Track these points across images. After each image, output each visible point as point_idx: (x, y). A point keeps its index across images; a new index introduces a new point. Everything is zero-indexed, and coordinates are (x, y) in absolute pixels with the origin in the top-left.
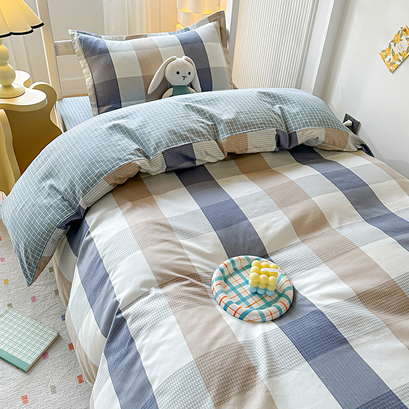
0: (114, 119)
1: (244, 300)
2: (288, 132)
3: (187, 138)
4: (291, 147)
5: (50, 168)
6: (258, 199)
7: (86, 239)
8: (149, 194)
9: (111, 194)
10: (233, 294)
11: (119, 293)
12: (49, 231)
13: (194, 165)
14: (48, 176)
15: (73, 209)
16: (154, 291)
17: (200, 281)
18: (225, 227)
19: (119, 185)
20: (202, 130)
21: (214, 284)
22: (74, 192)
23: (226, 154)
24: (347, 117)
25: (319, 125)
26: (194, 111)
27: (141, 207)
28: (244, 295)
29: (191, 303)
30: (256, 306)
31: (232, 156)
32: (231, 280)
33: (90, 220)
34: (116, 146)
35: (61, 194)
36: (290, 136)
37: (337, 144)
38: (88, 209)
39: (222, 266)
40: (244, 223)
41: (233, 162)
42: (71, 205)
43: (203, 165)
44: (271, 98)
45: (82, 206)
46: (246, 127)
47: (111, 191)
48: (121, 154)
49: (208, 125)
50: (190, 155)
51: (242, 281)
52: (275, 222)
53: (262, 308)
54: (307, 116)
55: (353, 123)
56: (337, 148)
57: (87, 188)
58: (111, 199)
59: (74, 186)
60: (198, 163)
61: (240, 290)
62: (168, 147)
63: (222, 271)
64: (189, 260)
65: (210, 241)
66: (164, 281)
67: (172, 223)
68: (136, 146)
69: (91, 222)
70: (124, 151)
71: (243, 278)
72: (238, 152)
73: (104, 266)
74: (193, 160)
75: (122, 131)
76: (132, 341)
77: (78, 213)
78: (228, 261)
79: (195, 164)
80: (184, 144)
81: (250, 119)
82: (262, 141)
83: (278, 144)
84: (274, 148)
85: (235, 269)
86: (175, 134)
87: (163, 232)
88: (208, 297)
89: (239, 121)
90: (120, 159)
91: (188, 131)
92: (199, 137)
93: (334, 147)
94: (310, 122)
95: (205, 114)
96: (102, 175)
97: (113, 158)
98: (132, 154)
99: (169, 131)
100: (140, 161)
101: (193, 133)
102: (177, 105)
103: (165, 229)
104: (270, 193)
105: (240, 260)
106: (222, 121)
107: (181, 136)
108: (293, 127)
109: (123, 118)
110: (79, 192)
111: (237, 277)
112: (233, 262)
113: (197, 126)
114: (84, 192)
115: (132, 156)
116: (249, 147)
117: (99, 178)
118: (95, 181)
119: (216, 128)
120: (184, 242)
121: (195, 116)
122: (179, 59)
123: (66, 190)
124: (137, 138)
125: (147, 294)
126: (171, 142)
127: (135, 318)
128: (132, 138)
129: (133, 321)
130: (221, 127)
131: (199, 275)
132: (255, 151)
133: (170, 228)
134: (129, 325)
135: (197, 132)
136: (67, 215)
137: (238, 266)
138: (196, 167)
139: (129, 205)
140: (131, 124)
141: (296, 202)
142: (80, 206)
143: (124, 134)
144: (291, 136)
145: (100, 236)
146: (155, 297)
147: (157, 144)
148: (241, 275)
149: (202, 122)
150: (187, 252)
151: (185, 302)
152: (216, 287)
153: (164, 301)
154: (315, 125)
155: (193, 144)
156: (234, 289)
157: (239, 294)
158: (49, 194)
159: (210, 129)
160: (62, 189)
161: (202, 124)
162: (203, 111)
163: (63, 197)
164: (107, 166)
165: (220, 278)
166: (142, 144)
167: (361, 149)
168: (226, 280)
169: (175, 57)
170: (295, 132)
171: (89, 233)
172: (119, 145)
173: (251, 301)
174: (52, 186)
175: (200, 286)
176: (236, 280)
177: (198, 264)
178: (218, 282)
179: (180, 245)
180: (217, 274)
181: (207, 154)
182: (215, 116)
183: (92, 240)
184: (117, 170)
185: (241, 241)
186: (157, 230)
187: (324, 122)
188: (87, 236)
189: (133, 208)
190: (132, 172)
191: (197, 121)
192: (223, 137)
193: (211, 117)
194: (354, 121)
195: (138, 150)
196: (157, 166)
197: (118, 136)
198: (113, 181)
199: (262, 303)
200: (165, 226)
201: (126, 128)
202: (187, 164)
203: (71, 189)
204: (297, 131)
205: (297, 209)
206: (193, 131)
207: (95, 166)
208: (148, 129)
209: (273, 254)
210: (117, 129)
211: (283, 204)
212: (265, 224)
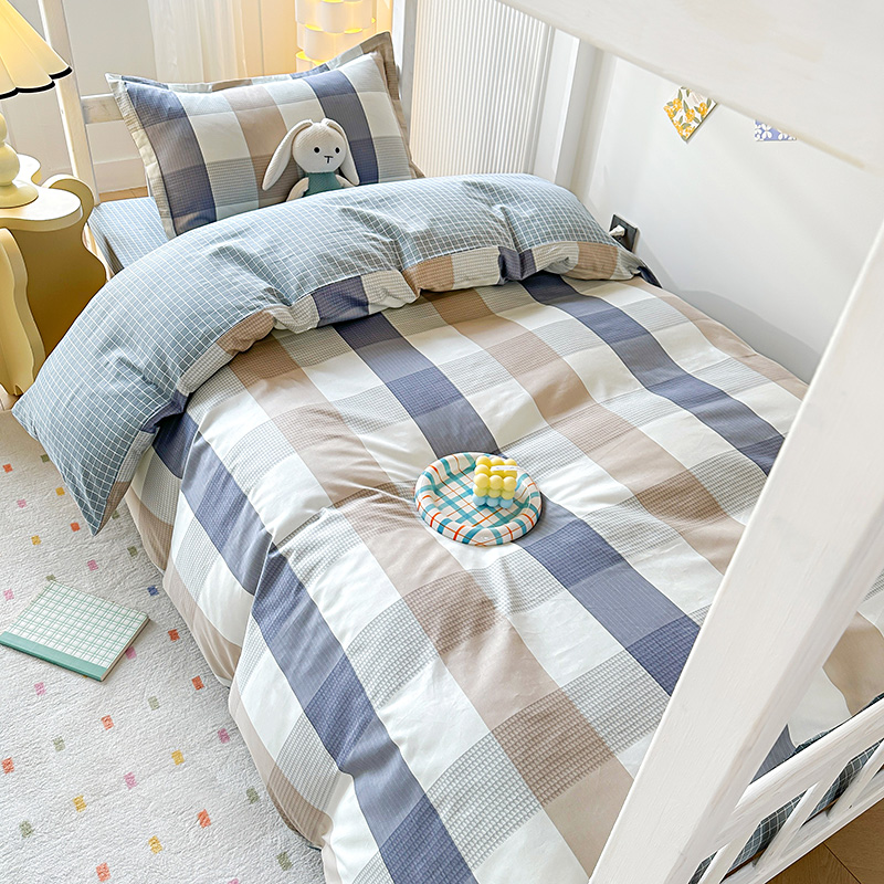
0: (219, 239)
1: (467, 516)
2: (519, 250)
3: (352, 267)
4: (525, 277)
5: (115, 329)
6: (476, 365)
7: (196, 444)
8: (295, 366)
9: (228, 369)
10: (450, 509)
12: (127, 437)
13: (366, 314)
14: (112, 343)
15: (165, 397)
16: (327, 513)
17: (397, 494)
18: (428, 411)
19: (240, 353)
20: (376, 252)
21: (420, 496)
22: (165, 369)
23: (419, 292)
24: (616, 221)
25: (567, 236)
26: (357, 220)
27: (283, 387)
29: (386, 524)
30: (486, 523)
31: (428, 295)
32: (444, 490)
33: (198, 414)
34: (230, 286)
35: (140, 372)
36: (522, 257)
37: (599, 267)
38: (191, 395)
39: (429, 470)
40: (458, 404)
41: (429, 305)
42: (160, 391)
43: (380, 313)
44: (485, 192)
45: (180, 391)
46: (448, 245)
47: (228, 364)
48: (242, 299)
49: (384, 243)
50: (357, 296)
51: (462, 491)
52: (506, 399)
53: (495, 525)
54: (548, 223)
55: (626, 230)
56: (600, 276)
57: (188, 359)
58: (230, 377)
59: (163, 357)
60: (372, 310)
61: (460, 504)
62: (320, 283)
63: (430, 477)
64: (376, 464)
65: (405, 434)
66: (340, 498)
67: (342, 410)
68: (264, 285)
69: (199, 416)
70: (246, 293)
71: (464, 486)
72: (438, 289)
73: (236, 484)
74: (364, 304)
75: (237, 258)
77: (173, 404)
78: (438, 463)
79: (367, 311)
80: (346, 278)
81: (455, 230)
82: (477, 267)
83: (504, 272)
84: (497, 278)
85: (450, 474)
86: (331, 260)
87: (327, 424)
88: (413, 516)
89: (436, 235)
90: (240, 308)
91: (351, 255)
92: (371, 264)
93: (595, 273)
94: (554, 232)
95: (377, 224)
96: (212, 336)
97: (228, 306)
98: (261, 298)
99: (320, 257)
100: (275, 309)
101: (361, 258)
102: (328, 210)
103: (331, 420)
104: (496, 354)
105: (456, 460)
106: (407, 235)
107: (341, 263)
108: (526, 242)
109: (234, 236)
110: (174, 367)
111: (453, 485)
112: (446, 463)
113: (366, 246)
114: (183, 366)
115: (260, 302)
116: (456, 279)
117: (206, 341)
118: (200, 348)
119: (399, 249)
120: (363, 437)
121: (362, 229)
122: (317, 124)
123: (149, 365)
124: (265, 270)
125: (315, 518)
126: (325, 275)
127: (302, 553)
128: (255, 270)
129: (298, 558)
130: (406, 247)
131: (394, 486)
132: (466, 285)
133: (339, 417)
134: (293, 565)
135: (368, 257)
136: (156, 408)
137: (454, 469)
138: (368, 317)
139: (263, 384)
140: (252, 246)
141: (538, 365)
142: (177, 391)
143: (241, 263)
144: (524, 258)
145: (221, 438)
146: (330, 521)
147: (301, 279)
148: (460, 483)
149: (374, 239)
150: (372, 453)
151: (377, 525)
152: (423, 500)
153: (345, 525)
154: (562, 237)
155: (363, 278)
156: (450, 503)
158: (118, 374)
159: (388, 249)
160: (141, 364)
161: (373, 242)
162: (372, 218)
163: (144, 378)
164: (219, 320)
165: (428, 488)
166: (274, 281)
167: (639, 275)
168: (437, 491)
169: (310, 121)
170: (530, 250)
171: (200, 435)
172: (235, 284)
173: (478, 518)
174: (121, 361)
175: (399, 502)
176: (453, 490)
177: (392, 470)
178: (425, 494)
179: (359, 443)
180: (422, 482)
181: (388, 294)
182: (395, 228)
183: (207, 445)
184: (238, 326)
185: (455, 431)
186: (317, 421)
187: (576, 231)
188: (197, 439)
189: (270, 390)
190: (262, 330)
191: (366, 236)
192: (412, 263)
193: (388, 230)
194: (627, 227)
195: (269, 290)
196: (305, 315)
197: (230, 269)
198: (231, 346)
199: (495, 519)
200: (330, 414)
201: (243, 254)
202: (355, 313)
203: (159, 363)
204: (533, 248)
205: (541, 377)
206: (359, 254)
207: (197, 321)
208: (282, 254)
209: (507, 447)
210: (226, 257)
211: (517, 369)
212: (492, 403)
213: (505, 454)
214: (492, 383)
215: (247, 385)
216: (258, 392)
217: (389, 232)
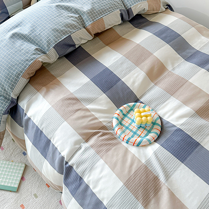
0: (11, 29)
1: (135, 133)
3: (66, 32)
4: (130, 19)
6: (122, 63)
7: (25, 118)
8: (54, 78)
10: (128, 131)
11: (62, 151)
15: (8, 100)
16: (85, 146)
17: (107, 130)
18: (109, 89)
19: (31, 77)
20: (74, 23)
21: (116, 129)
22: (5, 90)
23: (93, 36)
26: (63, 9)
27: (53, 89)
28: (134, 130)
29: (108, 147)
30: (143, 135)
31: (97, 35)
32: (124, 122)
33: (23, 104)
34: (21, 51)
36: (128, 11)
37: (155, 9)
38: (18, 97)
39: (116, 115)
40: (119, 83)
41: (97, 38)
42: (6, 98)
45: (13, 97)
46: (101, 13)
47: (29, 82)
48: (27, 56)
49: (76, 18)
50: (71, 43)
51: (130, 121)
52: (137, 77)
53: (146, 135)
56: (155, 12)
57: (13, 85)
58: (30, 87)
61: (131, 127)
62: (56, 42)
63: (117, 119)
64: (96, 118)
65: (104, 101)
66: (87, 138)
67: (78, 96)
68: (34, 47)
69: (23, 106)
70: (27, 53)
71: (130, 119)
72: (100, 32)
73: (45, 135)
74: (74, 45)
75: (20, 37)
76: (81, 178)
77: (12, 102)
78: (118, 112)
79: (76, 47)
80: (65, 37)
83: (122, 19)
84: (120, 22)
85: (124, 114)
86: (57, 31)
87: (74, 104)
88: (115, 138)
89: (95, 10)
90: (27, 60)
91: (65, 26)
92: (73, 28)
95: (71, 10)
96: (19, 74)
97: (22, 61)
98: (34, 54)
99: (53, 30)
100: (41, 58)
101: (69, 27)
102: (51, 7)
103: (74, 101)
105: (124, 107)
106: (84, 12)
107: (62, 31)
108: (128, 5)
109: (17, 26)
110: (8, 89)
111: (126, 119)
112: (121, 111)
113: (69, 21)
114: (11, 88)
115: (34, 56)
116: (106, 26)
117: (18, 77)
118: (16, 80)
119: (82, 18)
120: (89, 106)
121: (66, 13)
124: (32, 40)
125: (80, 148)
126: (57, 38)
127: (79, 165)
128: (29, 41)
129: (77, 167)
130: (85, 17)
131: (105, 126)
133: (77, 100)
134: (76, 170)
135: (71, 26)
136: (7, 106)
137: (124, 112)
140: (25, 30)
141: (145, 59)
143: (23, 39)
146: (86, 150)
147: (48, 42)
148: (128, 117)
149: (72, 17)
150: (93, 113)
151: (104, 148)
152: (117, 131)
153: (92, 152)
155: (71, 35)
156: (127, 128)
157: (131, 131)
159: (78, 20)
162: (69, 7)
164: (20, 67)
165: (118, 125)
166: (37, 44)
168: (121, 123)
171: (26, 114)
172: (22, 49)
173: (139, 133)
175: (109, 133)
176: (126, 122)
177: (102, 119)
178: (118, 127)
179: (87, 110)
180: (115, 122)
181: (82, 39)
182: (79, 10)
183: (30, 119)
184: (28, 69)
186: (70, 104)
188: (25, 116)
189: (48, 92)
190: (38, 66)
191: (68, 16)
192: (88, 24)
193: (76, 11)
195: (37, 49)
196: (53, 56)
197: (19, 43)
199: (145, 132)
200: (73, 99)
201: (22, 35)
202: (71, 49)
204: (131, 7)
207: (12, 69)
208: (37, 32)
209: (141, 97)
210: (16, 37)
211: (138, 62)
212: (132, 80)
213: (141, 100)
214: (130, 71)
215: (38, 90)
216: (43, 93)
217: (77, 12)
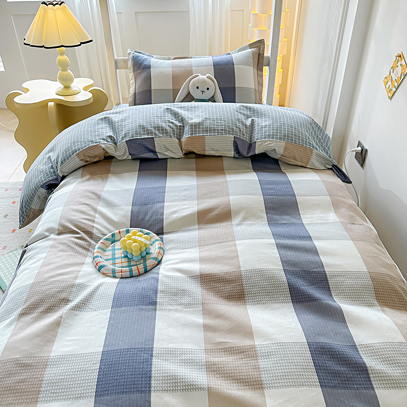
3: (152, 133)
20: (168, 129)
31: (188, 154)
41: (194, 160)
46: (207, 131)
48: (95, 138)
49: (176, 126)
50: (150, 147)
60: (161, 156)
62: (132, 137)
68: (110, 134)
70: (99, 136)
75: (109, 122)
79: (158, 156)
80: (146, 137)
81: (214, 125)
82: (223, 146)
84: (232, 154)
86: (143, 128)
90: (92, 142)
91: (155, 128)
92: (163, 133)
95: (178, 117)
97: (88, 140)
98: (104, 139)
100: (106, 145)
101: (158, 130)
103: (95, 197)
106: (188, 123)
107: (147, 130)
113: (165, 125)
115: (102, 141)
116: (207, 148)
119: (184, 129)
121: (169, 118)
126: (137, 134)
128: (113, 128)
132: (213, 153)
133: (99, 197)
135: (163, 130)
143: (109, 124)
144: (251, 146)
149: (172, 123)
155: (155, 139)
159: (177, 129)
161: (171, 124)
162: (178, 114)
164: (81, 145)
166: (117, 133)
172: (98, 132)
181: (167, 149)
182: (185, 119)
191: (168, 121)
192: (185, 137)
193: (182, 120)
196: (121, 151)
197: (103, 126)
200: (96, 195)
202: (150, 155)
206: (159, 128)
209: (168, 233)
213: (165, 236)
